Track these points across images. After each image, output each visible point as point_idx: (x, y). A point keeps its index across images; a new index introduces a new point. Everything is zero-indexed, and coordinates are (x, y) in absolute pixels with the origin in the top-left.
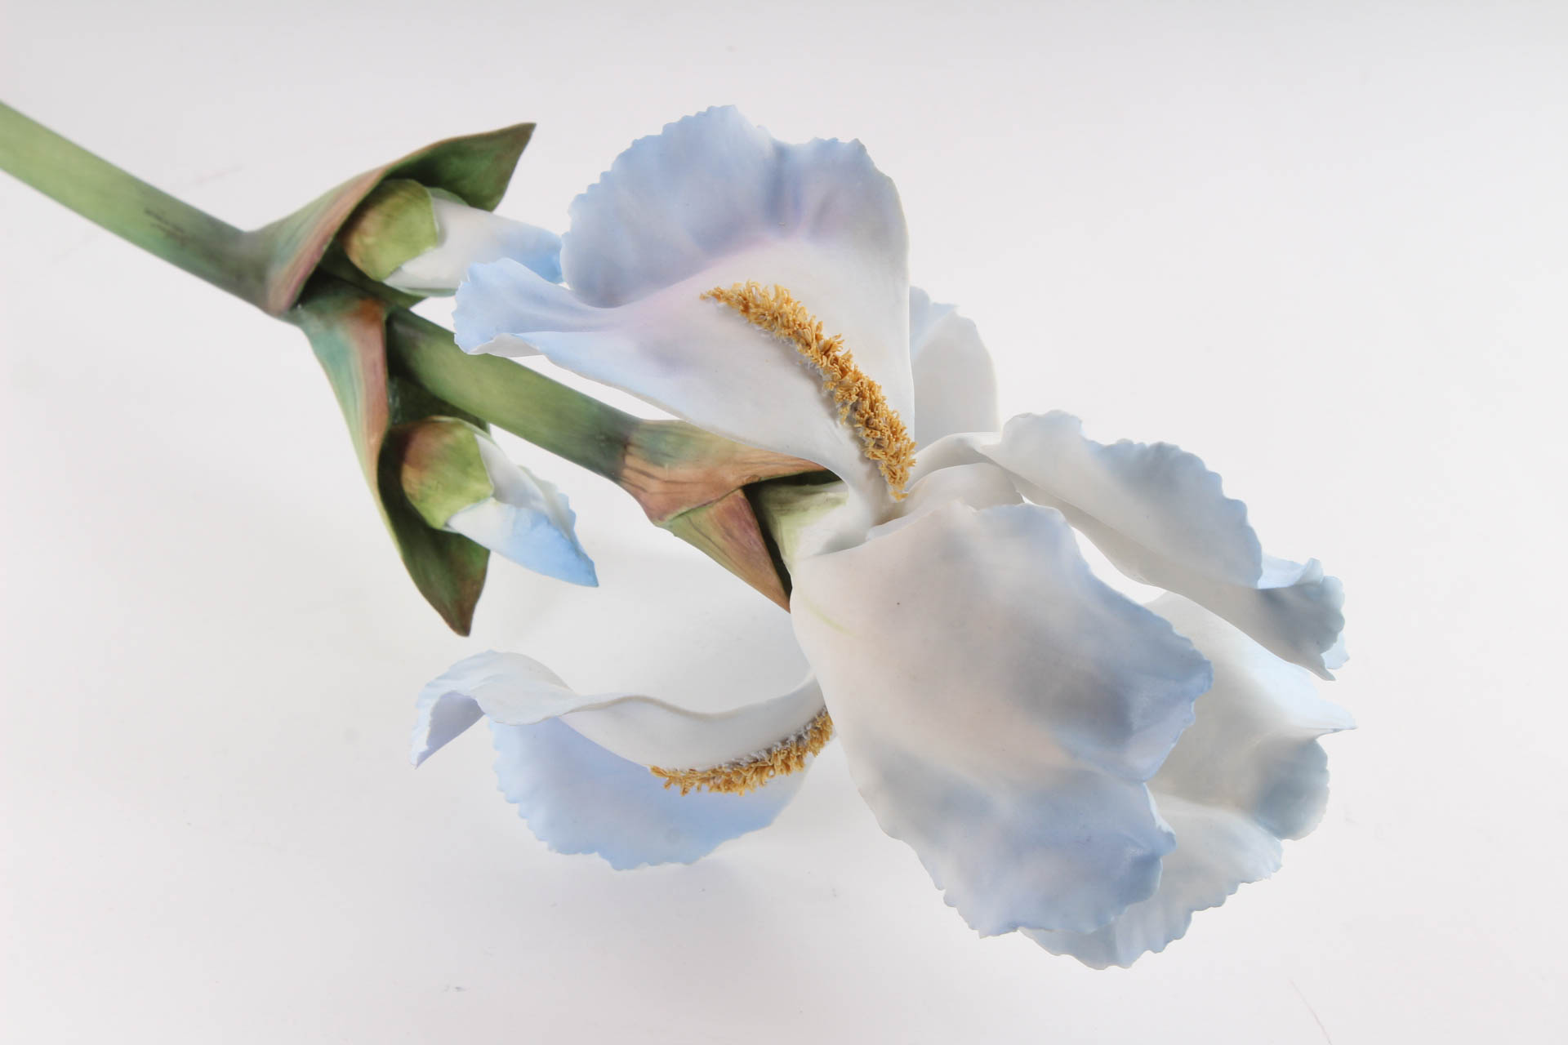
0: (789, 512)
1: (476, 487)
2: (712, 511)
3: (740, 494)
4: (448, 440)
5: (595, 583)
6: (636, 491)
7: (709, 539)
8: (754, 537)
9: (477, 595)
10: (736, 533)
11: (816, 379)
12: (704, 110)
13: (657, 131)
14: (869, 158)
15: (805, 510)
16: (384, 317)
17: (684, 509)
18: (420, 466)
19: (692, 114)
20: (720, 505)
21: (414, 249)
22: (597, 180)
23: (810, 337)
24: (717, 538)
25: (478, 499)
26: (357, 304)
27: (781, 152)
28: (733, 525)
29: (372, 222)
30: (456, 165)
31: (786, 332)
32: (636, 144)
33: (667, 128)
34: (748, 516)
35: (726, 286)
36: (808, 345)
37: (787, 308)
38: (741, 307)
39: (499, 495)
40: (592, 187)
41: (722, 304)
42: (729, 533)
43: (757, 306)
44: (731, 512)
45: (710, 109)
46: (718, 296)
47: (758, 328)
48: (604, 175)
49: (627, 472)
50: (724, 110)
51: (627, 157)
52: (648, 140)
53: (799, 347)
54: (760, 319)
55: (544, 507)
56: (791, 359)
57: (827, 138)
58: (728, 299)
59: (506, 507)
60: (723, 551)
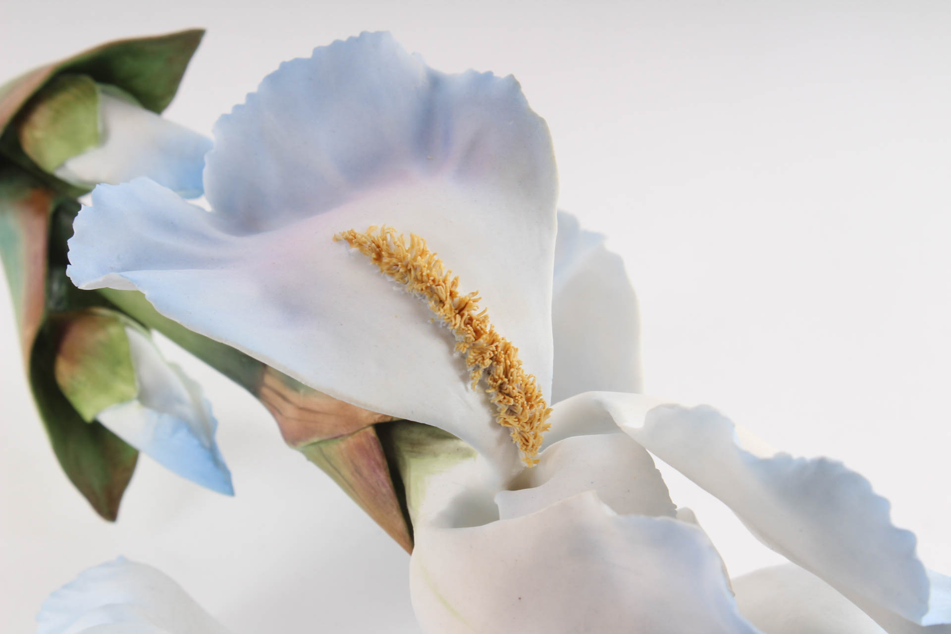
0: (420, 454)
1: (123, 388)
2: (343, 445)
3: (371, 432)
4: (101, 336)
5: (231, 492)
6: (274, 410)
7: (339, 473)
8: (382, 478)
9: (125, 482)
10: (366, 472)
11: (449, 339)
12: (357, 34)
13: (308, 54)
14: (522, 96)
15: (435, 455)
16: (51, 208)
17: (315, 439)
18: (74, 361)
19: (344, 38)
20: (351, 440)
21: (78, 149)
22: (242, 101)
23: (443, 293)
24: (346, 472)
25: (123, 400)
26: (28, 193)
27: (435, 81)
28: (362, 462)
29: (42, 117)
30: (129, 65)
31: (419, 286)
32: (284, 66)
33: (317, 51)
34: (377, 455)
35: (360, 230)
36: (441, 302)
37: (421, 261)
38: (374, 255)
39: (144, 398)
40: (237, 108)
41: (354, 249)
42: (357, 471)
43: (391, 255)
44: (360, 448)
45: (363, 34)
46: (351, 239)
47: (390, 279)
48: (250, 96)
49: (265, 391)
50: (378, 35)
51: (273, 80)
52: (297, 62)
53: (432, 304)
54: (392, 270)
55: (189, 412)
56: (423, 315)
57: (482, 70)
58: (360, 245)
59: (147, 411)
60: (351, 486)
